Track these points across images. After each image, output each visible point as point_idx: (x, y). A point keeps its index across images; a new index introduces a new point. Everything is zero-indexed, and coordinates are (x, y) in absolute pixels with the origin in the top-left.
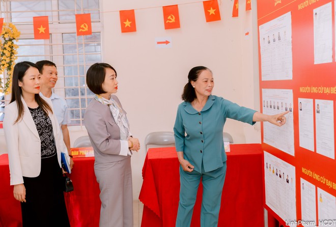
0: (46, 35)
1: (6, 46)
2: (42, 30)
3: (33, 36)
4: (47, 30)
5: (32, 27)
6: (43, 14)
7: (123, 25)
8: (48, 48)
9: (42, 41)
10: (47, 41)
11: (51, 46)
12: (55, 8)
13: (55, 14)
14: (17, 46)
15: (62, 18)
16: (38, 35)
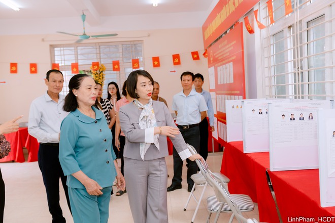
0: (118, 69)
1: (101, 75)
2: (116, 67)
3: (112, 69)
4: (119, 67)
5: (112, 65)
6: (117, 60)
7: (154, 64)
8: (118, 75)
9: (115, 72)
10: (118, 72)
11: (120, 74)
12: (121, 56)
13: (121, 59)
14: (105, 75)
15: (125, 61)
16: (114, 69)
